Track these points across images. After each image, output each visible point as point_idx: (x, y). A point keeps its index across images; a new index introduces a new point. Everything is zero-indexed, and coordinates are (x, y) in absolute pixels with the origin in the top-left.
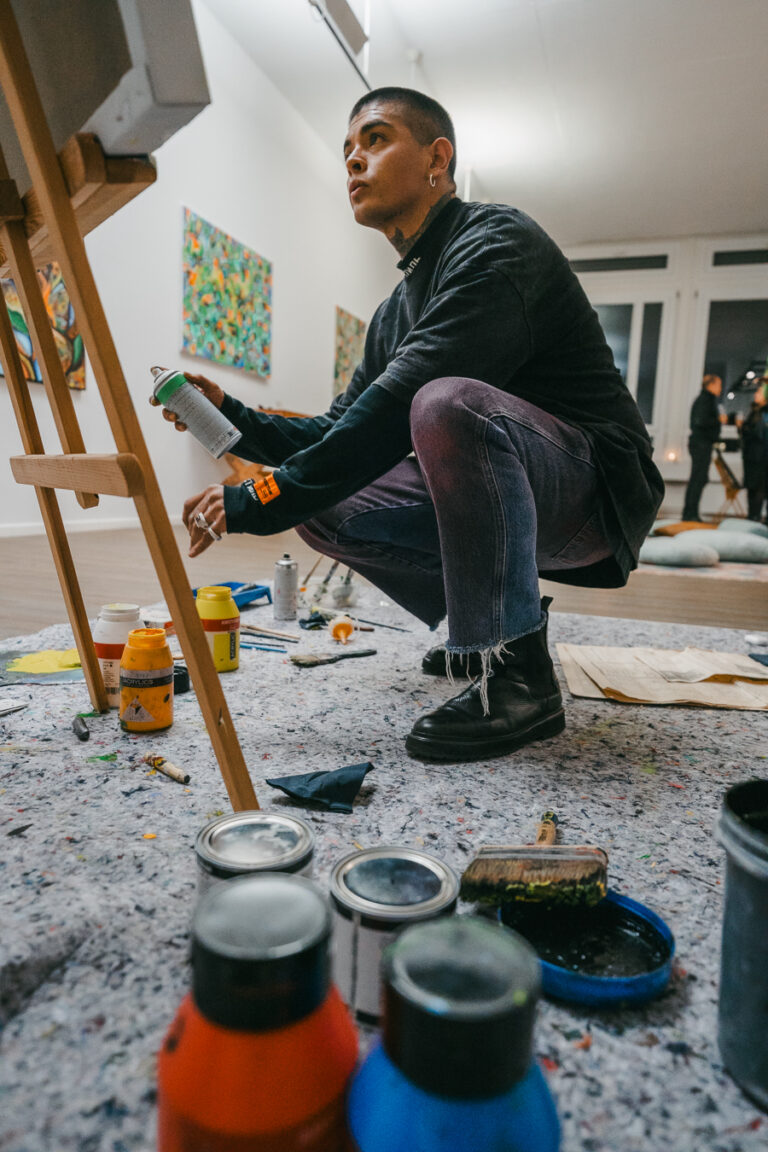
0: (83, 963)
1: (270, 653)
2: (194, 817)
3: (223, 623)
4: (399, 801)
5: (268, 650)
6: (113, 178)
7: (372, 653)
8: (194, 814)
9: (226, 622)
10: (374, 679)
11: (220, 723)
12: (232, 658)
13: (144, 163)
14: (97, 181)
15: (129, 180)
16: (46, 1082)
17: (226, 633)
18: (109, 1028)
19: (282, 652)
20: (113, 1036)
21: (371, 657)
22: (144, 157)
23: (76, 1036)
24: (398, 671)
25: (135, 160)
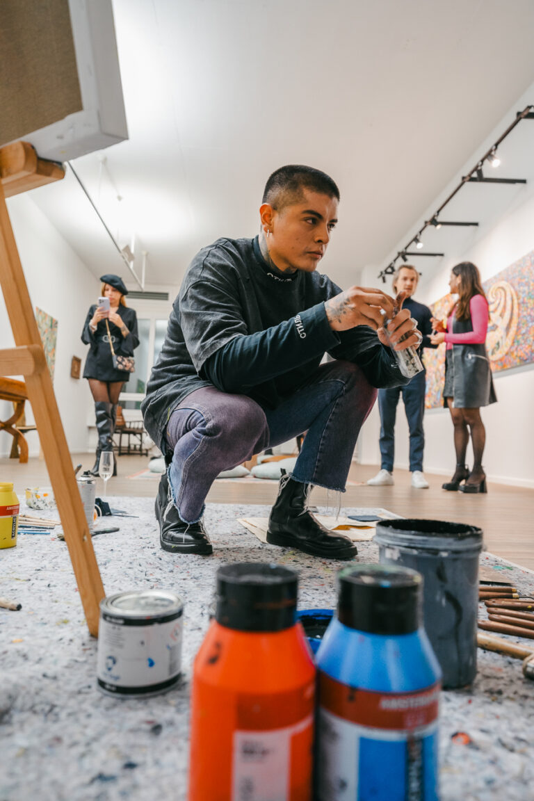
0: (22, 710)
1: (35, 535)
2: (47, 626)
3: (8, 509)
4: (190, 602)
5: (34, 534)
6: (39, 171)
7: (117, 530)
8: (45, 624)
9: (10, 508)
10: (127, 544)
11: (84, 540)
12: (13, 537)
13: (59, 166)
14: (30, 171)
15: (48, 174)
16: (39, 778)
17: (10, 516)
18: (66, 741)
19: (46, 534)
20: (74, 744)
21: (117, 533)
22: (60, 164)
23: (45, 750)
24: (141, 538)
25: (55, 164)
